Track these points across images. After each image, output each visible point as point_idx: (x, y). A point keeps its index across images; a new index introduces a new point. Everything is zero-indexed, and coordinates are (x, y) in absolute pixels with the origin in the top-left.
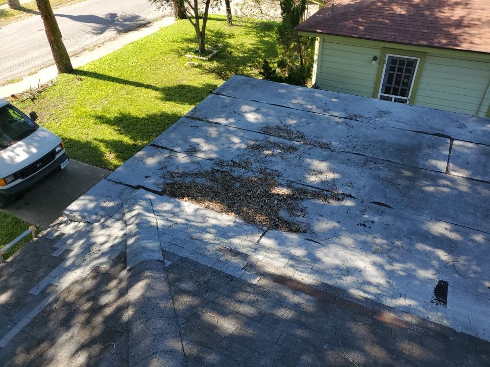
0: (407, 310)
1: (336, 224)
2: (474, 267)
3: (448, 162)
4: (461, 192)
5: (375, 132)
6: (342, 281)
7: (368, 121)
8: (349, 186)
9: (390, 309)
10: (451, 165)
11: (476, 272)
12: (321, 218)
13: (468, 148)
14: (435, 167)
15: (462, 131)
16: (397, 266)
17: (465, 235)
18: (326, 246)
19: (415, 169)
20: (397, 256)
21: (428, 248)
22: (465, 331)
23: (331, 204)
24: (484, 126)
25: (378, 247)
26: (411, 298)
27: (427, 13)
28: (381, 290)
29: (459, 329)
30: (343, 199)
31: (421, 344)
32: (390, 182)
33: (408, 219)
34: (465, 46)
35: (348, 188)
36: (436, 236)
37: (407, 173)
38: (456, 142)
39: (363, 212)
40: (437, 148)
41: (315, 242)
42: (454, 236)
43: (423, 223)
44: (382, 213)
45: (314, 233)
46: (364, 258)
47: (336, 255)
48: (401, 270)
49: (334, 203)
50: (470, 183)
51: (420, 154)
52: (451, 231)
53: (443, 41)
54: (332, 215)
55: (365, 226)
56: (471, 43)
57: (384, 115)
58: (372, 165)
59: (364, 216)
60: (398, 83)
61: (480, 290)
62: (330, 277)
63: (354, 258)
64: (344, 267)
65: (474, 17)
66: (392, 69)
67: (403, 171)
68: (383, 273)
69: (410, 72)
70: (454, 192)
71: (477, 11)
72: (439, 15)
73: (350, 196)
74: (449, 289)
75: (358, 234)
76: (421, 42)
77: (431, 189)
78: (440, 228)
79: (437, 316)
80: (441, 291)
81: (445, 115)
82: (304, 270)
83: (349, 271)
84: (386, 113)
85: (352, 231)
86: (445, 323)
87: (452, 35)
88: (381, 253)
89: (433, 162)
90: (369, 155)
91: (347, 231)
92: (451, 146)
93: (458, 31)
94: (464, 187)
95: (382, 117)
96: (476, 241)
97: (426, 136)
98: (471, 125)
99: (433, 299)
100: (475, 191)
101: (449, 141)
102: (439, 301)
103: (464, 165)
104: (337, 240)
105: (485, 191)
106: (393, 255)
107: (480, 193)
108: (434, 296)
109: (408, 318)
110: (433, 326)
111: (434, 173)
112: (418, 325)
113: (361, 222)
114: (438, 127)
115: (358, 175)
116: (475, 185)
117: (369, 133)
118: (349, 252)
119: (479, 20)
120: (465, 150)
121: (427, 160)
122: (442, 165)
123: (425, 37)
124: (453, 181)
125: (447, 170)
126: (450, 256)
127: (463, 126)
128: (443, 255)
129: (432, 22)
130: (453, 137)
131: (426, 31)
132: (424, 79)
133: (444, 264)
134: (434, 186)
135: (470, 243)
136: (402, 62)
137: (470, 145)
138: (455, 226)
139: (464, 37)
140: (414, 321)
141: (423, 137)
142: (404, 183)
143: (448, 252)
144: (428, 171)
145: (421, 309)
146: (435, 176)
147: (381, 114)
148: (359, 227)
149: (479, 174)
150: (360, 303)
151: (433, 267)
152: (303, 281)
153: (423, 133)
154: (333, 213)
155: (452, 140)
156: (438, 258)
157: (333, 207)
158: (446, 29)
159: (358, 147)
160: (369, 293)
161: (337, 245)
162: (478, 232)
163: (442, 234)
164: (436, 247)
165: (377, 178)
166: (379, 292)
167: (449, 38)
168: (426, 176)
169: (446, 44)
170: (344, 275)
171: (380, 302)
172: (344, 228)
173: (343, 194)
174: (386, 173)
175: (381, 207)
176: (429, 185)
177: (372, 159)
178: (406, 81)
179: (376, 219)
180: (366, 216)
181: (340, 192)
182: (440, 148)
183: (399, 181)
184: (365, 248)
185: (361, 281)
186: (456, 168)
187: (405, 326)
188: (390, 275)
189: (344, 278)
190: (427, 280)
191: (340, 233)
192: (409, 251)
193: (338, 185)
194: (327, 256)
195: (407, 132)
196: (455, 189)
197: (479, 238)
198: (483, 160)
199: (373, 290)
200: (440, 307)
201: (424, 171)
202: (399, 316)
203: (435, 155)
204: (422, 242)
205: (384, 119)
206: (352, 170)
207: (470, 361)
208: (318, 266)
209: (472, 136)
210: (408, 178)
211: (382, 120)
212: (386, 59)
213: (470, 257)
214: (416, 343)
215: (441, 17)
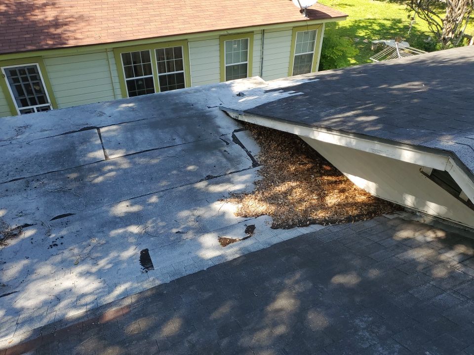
0: (125, 295)
1: (25, 262)
2: (161, 224)
3: (104, 149)
4: (125, 170)
5: (23, 151)
6: (55, 313)
7: (10, 142)
8: (21, 216)
9: (110, 305)
10: (107, 151)
11: (164, 227)
12: (4, 266)
13: (114, 131)
14: (95, 158)
15: (103, 118)
16: (102, 263)
17: (143, 203)
18: (23, 290)
19: (79, 168)
20: (99, 255)
21: (120, 231)
22: (173, 278)
23: (9, 245)
24: (117, 108)
25: (78, 257)
26: (125, 282)
27: (20, 18)
28: (97, 294)
29: (168, 280)
30: (20, 233)
31: (145, 315)
32: (62, 191)
33: (92, 216)
34: (72, 43)
35: (20, 218)
36: (123, 217)
37: (73, 176)
38: (102, 130)
39: (48, 233)
40: (89, 142)
41: (9, 294)
42: (135, 209)
43: (107, 211)
44: (67, 224)
45: (4, 286)
46: (69, 275)
47: (39, 292)
48: (108, 264)
49: (12, 242)
50: (129, 159)
51: (77, 153)
52: (131, 205)
53: (50, 42)
54: (16, 255)
55: (56, 245)
56: (76, 39)
57: (23, 130)
58: (36, 184)
59: (51, 237)
60: (30, 92)
61: (172, 239)
62: (41, 317)
63: (58, 282)
64: (53, 298)
65: (65, 14)
66: (16, 80)
67: (68, 176)
68: (92, 278)
69: (36, 78)
70: (120, 173)
71: (66, 8)
72: (33, 18)
73: (26, 226)
74: (150, 253)
75: (53, 257)
76: (29, 48)
77: (100, 179)
78: (122, 208)
79: (150, 282)
80: (145, 260)
81: (82, 109)
82: (6, 332)
83: (58, 298)
84: (26, 127)
85: (45, 258)
86: (158, 283)
87: (54, 35)
88: (83, 260)
89: (91, 155)
90: (27, 175)
91: (40, 260)
92: (100, 134)
93: (59, 31)
94: (125, 165)
95: (23, 133)
96: (153, 203)
97: (75, 134)
98: (108, 111)
99: (142, 270)
100: (134, 164)
101: (96, 131)
102: (147, 268)
103: (117, 146)
104: (34, 276)
105: (142, 160)
106: (95, 255)
107: (139, 164)
108: (142, 267)
109: (128, 301)
110: (149, 293)
111: (96, 164)
112: (137, 302)
113: (51, 244)
114: (81, 122)
115: (25, 201)
116: (133, 158)
117: (17, 154)
118: (51, 280)
119: (72, 17)
120: (113, 134)
121: (85, 155)
122: (100, 154)
123: (30, 42)
124: (114, 163)
125: (106, 157)
126: (140, 226)
127: (101, 114)
128: (134, 229)
129: (29, 26)
130: (98, 126)
131: (29, 36)
132: (53, 82)
133: (139, 236)
134: (101, 175)
135: (150, 207)
136: (22, 71)
137: (114, 127)
138: (133, 200)
139: (67, 35)
140: (134, 300)
141: (72, 137)
142: (73, 186)
143: (137, 224)
144: (91, 165)
145: (136, 285)
146: (98, 167)
147: (20, 130)
148: (50, 249)
149: (131, 149)
150: (80, 321)
151: (131, 244)
152: (11, 345)
153: (70, 132)
154: (16, 253)
155: (98, 129)
156: (131, 234)
157: (13, 246)
158: (46, 31)
159: (12, 173)
160: (86, 305)
161: (35, 282)
162: (151, 194)
163: (126, 212)
164: (127, 226)
165: (46, 193)
166: (96, 297)
167: (54, 38)
168: (91, 170)
169: (54, 44)
170: (55, 305)
171: (99, 305)
172: (35, 261)
173: (18, 227)
174: (53, 185)
175: (63, 218)
176: (97, 177)
177: (32, 178)
178: (37, 88)
179: (64, 232)
180: (53, 235)
181: (14, 227)
182: (91, 140)
183: (69, 187)
184: (66, 265)
185: (75, 299)
186: (112, 152)
187: (127, 310)
188: (100, 274)
189: (57, 308)
190: (131, 258)
191: (34, 267)
192: (107, 242)
193: (8, 221)
194: (29, 299)
195: (55, 138)
196: (119, 169)
197: (154, 199)
198: (129, 136)
199: (89, 299)
200: (150, 272)
201: (87, 167)
202: (120, 305)
203: (90, 148)
204: (115, 228)
205: (27, 134)
206: (17, 199)
207: (183, 300)
208: (22, 316)
209: (113, 119)
210: (76, 179)
211: (24, 136)
212: (4, 73)
213: (154, 218)
214: (141, 317)
215: (37, 20)
